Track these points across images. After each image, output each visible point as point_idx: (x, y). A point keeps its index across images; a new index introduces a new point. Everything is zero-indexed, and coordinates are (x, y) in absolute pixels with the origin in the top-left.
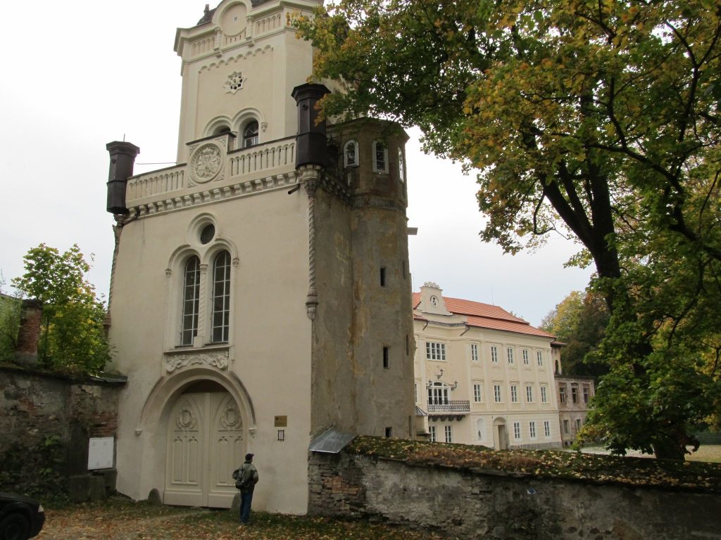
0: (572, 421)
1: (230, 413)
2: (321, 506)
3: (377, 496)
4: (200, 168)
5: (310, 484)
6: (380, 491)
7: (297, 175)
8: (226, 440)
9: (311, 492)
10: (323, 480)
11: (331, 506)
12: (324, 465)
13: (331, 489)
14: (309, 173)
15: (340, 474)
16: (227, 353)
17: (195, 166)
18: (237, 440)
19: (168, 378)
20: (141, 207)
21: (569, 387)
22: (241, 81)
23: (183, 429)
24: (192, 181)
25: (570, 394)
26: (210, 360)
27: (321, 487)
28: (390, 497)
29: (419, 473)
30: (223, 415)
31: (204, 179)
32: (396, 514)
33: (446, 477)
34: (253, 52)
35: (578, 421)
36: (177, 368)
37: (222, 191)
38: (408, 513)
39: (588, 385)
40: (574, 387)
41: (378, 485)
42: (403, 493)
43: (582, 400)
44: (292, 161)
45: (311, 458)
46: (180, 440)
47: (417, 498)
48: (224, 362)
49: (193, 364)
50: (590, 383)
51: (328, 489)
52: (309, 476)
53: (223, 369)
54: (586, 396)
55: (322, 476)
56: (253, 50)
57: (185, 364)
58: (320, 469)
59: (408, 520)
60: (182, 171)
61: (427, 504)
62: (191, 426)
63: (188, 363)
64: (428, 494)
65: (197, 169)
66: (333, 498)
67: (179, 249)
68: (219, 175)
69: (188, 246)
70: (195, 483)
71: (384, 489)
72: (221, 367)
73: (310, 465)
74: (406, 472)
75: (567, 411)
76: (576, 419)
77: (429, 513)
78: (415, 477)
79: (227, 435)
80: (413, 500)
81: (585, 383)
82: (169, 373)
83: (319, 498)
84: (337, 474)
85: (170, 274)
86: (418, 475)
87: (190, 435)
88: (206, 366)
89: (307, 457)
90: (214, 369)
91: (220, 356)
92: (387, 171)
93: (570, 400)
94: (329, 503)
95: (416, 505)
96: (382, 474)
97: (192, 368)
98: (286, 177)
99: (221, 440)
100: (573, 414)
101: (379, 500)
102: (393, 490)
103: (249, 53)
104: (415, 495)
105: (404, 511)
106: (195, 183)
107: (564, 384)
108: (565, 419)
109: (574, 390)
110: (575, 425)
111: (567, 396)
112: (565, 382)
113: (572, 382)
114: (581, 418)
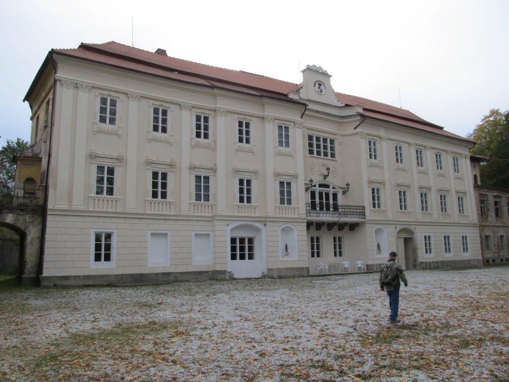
0: (494, 237)
21: (491, 200)
25: (492, 207)
35: (502, 237)
40: (496, 200)
43: (506, 215)
75: (489, 226)
76: (499, 235)
93: (492, 213)
100: (495, 229)
107: (486, 195)
108: (487, 234)
109: (496, 203)
110: (498, 242)
111: (488, 209)
112: (487, 193)
113: (494, 194)
114: (505, 235)
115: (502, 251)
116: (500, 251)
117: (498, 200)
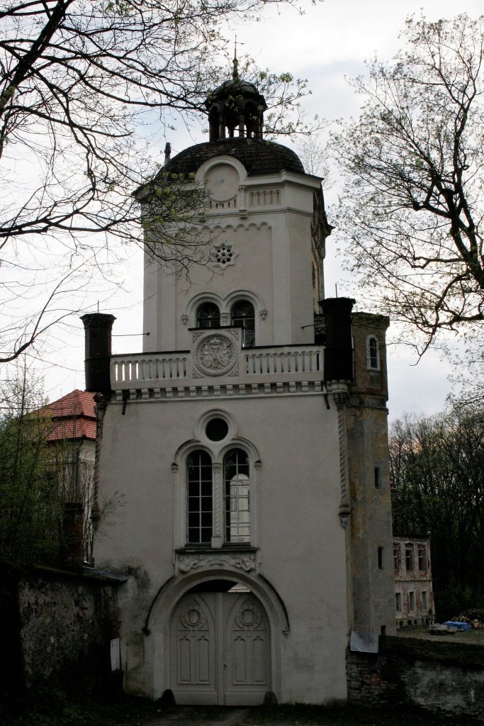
0: (404, 594)
1: (246, 613)
2: (360, 700)
3: (415, 691)
4: (206, 358)
5: (348, 681)
6: (418, 686)
7: (323, 384)
8: (242, 639)
9: (349, 688)
10: (362, 677)
11: (370, 699)
12: (362, 664)
13: (369, 685)
14: (341, 386)
15: (378, 671)
16: (253, 555)
17: (200, 355)
18: (255, 640)
19: (181, 578)
20: (131, 391)
21: (403, 549)
22: (231, 255)
23: (190, 628)
24: (199, 372)
25: (403, 557)
26: (233, 562)
27: (360, 683)
28: (427, 691)
29: (454, 670)
30: (239, 614)
31: (213, 372)
32: (433, 705)
33: (478, 674)
34: (247, 227)
35: (412, 593)
36: (192, 568)
37: (236, 387)
38: (443, 704)
39: (424, 546)
40: (408, 549)
41: (416, 680)
42: (440, 688)
43: (417, 567)
44: (318, 369)
45: (349, 657)
46: (187, 639)
47: (452, 691)
48: (250, 565)
49: (212, 565)
50: (426, 543)
51: (367, 685)
52: (347, 673)
53: (249, 571)
54: (420, 560)
55: (360, 673)
56: (246, 223)
57: (203, 564)
58: (358, 667)
59: (444, 710)
60: (185, 359)
61: (461, 697)
62: (200, 626)
63: (206, 563)
64: (462, 688)
65: (202, 359)
66: (372, 693)
67: (188, 442)
68: (233, 370)
69: (199, 441)
70: (208, 683)
71: (421, 684)
72: (247, 569)
73: (347, 663)
74: (442, 669)
75: (400, 581)
76: (409, 592)
77: (463, 704)
78: (450, 673)
79: (243, 635)
80: (448, 694)
81: (420, 543)
82: (183, 572)
83: (358, 693)
84: (375, 672)
85: (177, 469)
86: (453, 672)
87: (199, 635)
88: (227, 567)
89: (345, 656)
90: (237, 571)
91: (246, 558)
92: (379, 368)
93: (404, 566)
94: (368, 697)
95: (451, 697)
96: (420, 671)
97: (210, 568)
98: (311, 384)
99: (236, 639)
100: (406, 585)
101: (418, 694)
102: (430, 685)
103: (241, 226)
104: (450, 689)
105: (440, 702)
106: (202, 375)
107: (398, 544)
108: (397, 591)
109: (408, 553)
110: (408, 600)
111: (400, 561)
112: (399, 542)
113: (407, 542)
114: (414, 591)
115: (411, 611)
116: (409, 612)
117: (409, 549)
